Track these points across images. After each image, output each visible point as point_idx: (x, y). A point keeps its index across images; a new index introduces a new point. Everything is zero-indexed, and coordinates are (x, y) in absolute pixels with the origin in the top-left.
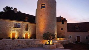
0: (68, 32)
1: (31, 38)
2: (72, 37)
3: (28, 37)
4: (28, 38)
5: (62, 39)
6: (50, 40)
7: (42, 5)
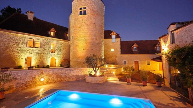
0: (121, 54)
1: (62, 66)
2: (127, 62)
3: (57, 65)
4: (55, 66)
5: (112, 65)
6: (97, 69)
7: (81, 9)
